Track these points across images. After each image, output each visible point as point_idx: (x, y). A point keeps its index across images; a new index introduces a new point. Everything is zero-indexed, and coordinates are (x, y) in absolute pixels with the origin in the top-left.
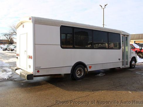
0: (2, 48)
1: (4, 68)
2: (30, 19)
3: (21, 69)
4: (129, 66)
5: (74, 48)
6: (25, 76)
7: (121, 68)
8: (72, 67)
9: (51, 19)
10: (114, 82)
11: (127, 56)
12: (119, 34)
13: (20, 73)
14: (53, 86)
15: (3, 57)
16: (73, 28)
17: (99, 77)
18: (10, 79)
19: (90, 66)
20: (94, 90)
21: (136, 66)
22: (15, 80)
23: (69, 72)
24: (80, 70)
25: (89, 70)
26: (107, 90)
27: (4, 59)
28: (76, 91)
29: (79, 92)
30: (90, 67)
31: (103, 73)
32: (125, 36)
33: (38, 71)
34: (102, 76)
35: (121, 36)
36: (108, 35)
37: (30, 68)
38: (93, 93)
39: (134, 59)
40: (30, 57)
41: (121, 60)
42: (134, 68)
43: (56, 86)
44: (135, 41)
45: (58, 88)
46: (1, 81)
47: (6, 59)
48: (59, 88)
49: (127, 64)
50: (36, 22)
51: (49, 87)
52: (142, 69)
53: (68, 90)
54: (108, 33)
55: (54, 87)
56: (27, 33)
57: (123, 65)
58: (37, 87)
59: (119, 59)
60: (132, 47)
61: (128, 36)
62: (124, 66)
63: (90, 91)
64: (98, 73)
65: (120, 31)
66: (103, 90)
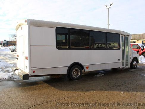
0: (10, 49)
1: (8, 69)
2: (26, 22)
3: (20, 70)
4: (129, 66)
5: (70, 48)
6: (21, 76)
7: (121, 68)
8: (68, 67)
9: (46, 21)
10: (110, 82)
11: (127, 56)
12: (119, 34)
13: (18, 74)
14: (49, 85)
15: (10, 58)
16: (69, 29)
17: (96, 77)
18: (10, 79)
19: (87, 66)
20: (86, 90)
21: (137, 67)
22: (15, 80)
23: (65, 72)
24: (77, 71)
25: (86, 70)
26: (101, 90)
27: (10, 60)
28: (68, 91)
29: (72, 92)
30: (87, 68)
31: (102, 73)
32: (125, 36)
33: (34, 72)
34: (100, 77)
35: (121, 36)
36: (106, 35)
37: (26, 68)
38: (85, 92)
39: (136, 59)
40: (26, 58)
41: (121, 61)
42: (135, 68)
43: (51, 86)
44: (143, 41)
45: (52, 87)
46: (1, 81)
47: (12, 60)
48: (54, 88)
49: (127, 65)
50: (31, 24)
51: (44, 87)
52: (143, 69)
53: (61, 90)
54: (106, 33)
55: (49, 87)
56: (24, 35)
57: (123, 65)
58: (33, 87)
59: (119, 60)
60: (137, 47)
61: (128, 36)
62: (124, 67)
63: (82, 91)
64: (97, 74)
65: (120, 31)
66: (96, 90)
